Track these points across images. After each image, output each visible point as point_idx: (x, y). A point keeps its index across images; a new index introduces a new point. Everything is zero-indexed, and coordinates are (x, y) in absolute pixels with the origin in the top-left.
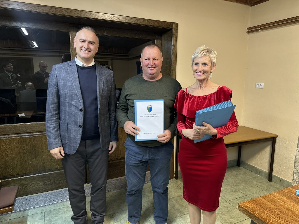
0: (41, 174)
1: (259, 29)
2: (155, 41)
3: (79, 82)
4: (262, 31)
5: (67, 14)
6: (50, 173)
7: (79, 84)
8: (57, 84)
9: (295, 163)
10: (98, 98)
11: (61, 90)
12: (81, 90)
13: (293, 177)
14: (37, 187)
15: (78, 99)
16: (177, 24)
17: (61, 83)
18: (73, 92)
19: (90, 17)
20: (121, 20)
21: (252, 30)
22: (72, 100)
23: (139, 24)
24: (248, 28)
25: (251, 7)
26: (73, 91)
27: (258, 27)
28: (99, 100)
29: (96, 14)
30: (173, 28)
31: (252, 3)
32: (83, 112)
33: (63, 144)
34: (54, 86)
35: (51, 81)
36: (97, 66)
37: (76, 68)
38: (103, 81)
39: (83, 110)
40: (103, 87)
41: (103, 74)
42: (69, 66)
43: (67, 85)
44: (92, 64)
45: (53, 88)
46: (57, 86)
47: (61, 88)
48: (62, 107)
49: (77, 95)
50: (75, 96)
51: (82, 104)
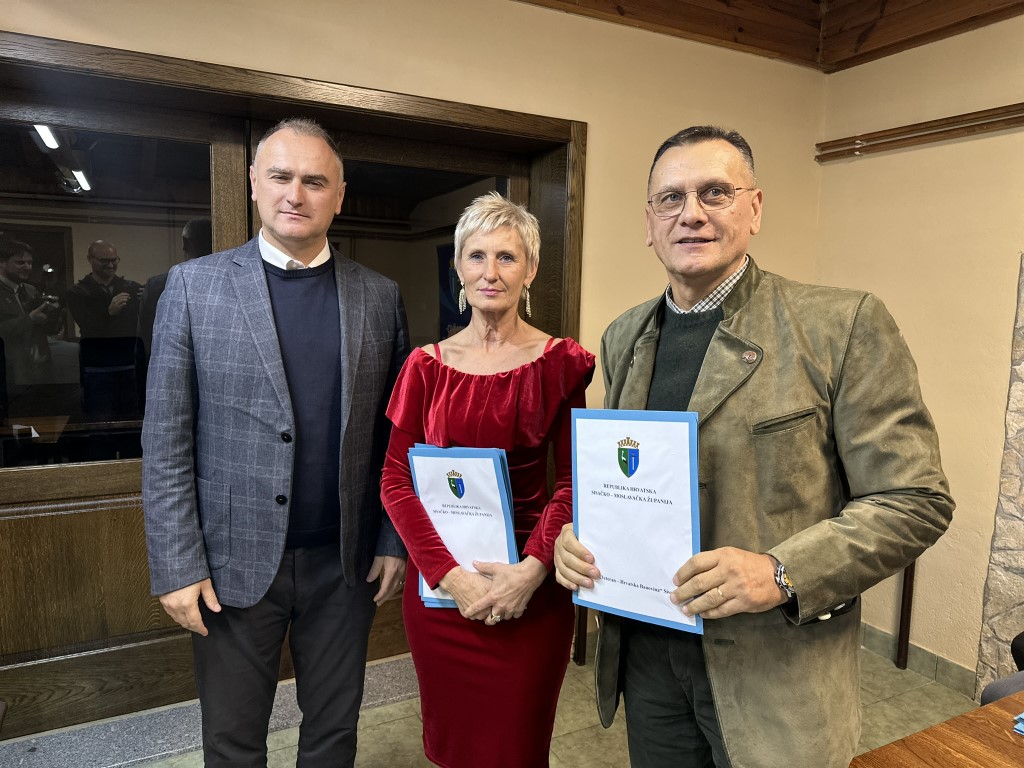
0: (93, 653)
1: (857, 150)
2: (509, 180)
3: (274, 329)
4: (866, 156)
5: (207, 83)
6: (123, 647)
7: (275, 337)
8: (191, 338)
9: (984, 604)
11: (205, 362)
12: (283, 360)
13: (981, 655)
14: (71, 699)
15: (273, 395)
16: (583, 127)
17: (205, 334)
18: (252, 370)
19: (283, 94)
20: (393, 108)
21: (832, 151)
22: (250, 397)
23: (453, 123)
24: (817, 145)
25: (827, 76)
26: (252, 363)
27: (852, 140)
28: (348, 392)
29: (308, 84)
30: (569, 141)
31: (833, 64)
32: (291, 444)
33: (211, 569)
34: (177, 348)
35: (167, 326)
36: (338, 265)
37: (263, 277)
38: (362, 319)
39: (292, 435)
40: (363, 343)
41: (363, 295)
42: (234, 267)
43: (228, 341)
44: (323, 257)
45: (175, 354)
46: (190, 344)
47: (205, 353)
48: (209, 426)
49: (267, 379)
50: (259, 384)
51: (289, 415)
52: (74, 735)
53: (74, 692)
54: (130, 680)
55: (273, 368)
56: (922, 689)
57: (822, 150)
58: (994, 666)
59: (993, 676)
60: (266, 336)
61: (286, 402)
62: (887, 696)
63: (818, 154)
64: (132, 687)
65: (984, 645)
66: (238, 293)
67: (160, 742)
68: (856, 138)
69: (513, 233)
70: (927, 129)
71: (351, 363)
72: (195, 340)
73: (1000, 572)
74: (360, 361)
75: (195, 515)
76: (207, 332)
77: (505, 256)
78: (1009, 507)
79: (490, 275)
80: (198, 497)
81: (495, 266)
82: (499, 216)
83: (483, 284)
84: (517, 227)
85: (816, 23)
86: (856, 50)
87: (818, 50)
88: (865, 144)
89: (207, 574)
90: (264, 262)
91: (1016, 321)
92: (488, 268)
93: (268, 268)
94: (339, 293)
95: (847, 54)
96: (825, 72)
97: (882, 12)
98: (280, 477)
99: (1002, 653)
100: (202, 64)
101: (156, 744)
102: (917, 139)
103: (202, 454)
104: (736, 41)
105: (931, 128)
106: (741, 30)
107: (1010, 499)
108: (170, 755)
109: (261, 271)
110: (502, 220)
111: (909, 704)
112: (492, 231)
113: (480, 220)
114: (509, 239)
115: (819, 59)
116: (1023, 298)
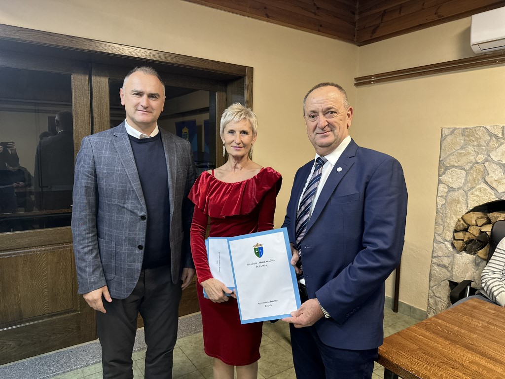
0: (15, 327)
1: (372, 81)
2: (217, 93)
3: (136, 167)
4: (376, 84)
5: (71, 46)
6: (31, 323)
7: (136, 171)
8: (95, 172)
9: (430, 281)
10: (170, 193)
11: (103, 183)
12: (140, 181)
13: (429, 304)
14: (5, 351)
15: (137, 198)
16: (252, 68)
17: (102, 170)
18: (126, 187)
19: (110, 52)
20: (163, 59)
21: (362, 81)
22: (125, 200)
23: (191, 66)
24: (355, 79)
25: (359, 47)
26: (126, 183)
27: (370, 77)
28: (173, 196)
29: (122, 47)
30: (245, 76)
31: (362, 43)
32: (145, 221)
33: (107, 281)
34: (89, 177)
35: (84, 166)
36: (163, 135)
37: (129, 142)
38: (176, 161)
39: (146, 217)
40: (177, 172)
41: (175, 149)
42: (114, 138)
43: (113, 174)
44: (155, 132)
45: (88, 180)
46: (95, 176)
47: (103, 179)
48: (104, 213)
49: (133, 191)
50: (129, 193)
51: (144, 207)
52: (6, 368)
53: (5, 348)
54: (35, 340)
55: (136, 185)
56: (405, 321)
57: (357, 81)
58: (434, 308)
59: (434, 312)
60: (132, 170)
61: (143, 201)
62: (390, 324)
63: (355, 82)
64: (35, 343)
65: (430, 299)
66: (118, 150)
67: (52, 368)
68: (372, 76)
69: (247, 122)
70: (402, 73)
71: (173, 182)
72: (97, 173)
73: (435, 267)
74: (176, 181)
75: (99, 256)
76: (103, 169)
77: (244, 132)
78: (439, 238)
79: (238, 141)
80: (99, 248)
81: (240, 138)
82: (241, 115)
83: (234, 144)
84: (249, 120)
85: (354, 24)
86: (371, 37)
87: (355, 36)
88: (376, 79)
89: (105, 283)
90: (129, 135)
91: (440, 157)
92: (237, 138)
93: (131, 138)
94: (165, 149)
95: (367, 38)
97: (382, 20)
98: (140, 237)
99: (437, 302)
100: (70, 36)
101: (50, 370)
102: (398, 77)
103: (101, 227)
104: (318, 31)
105: (404, 72)
106: (321, 26)
107: (439, 235)
108: (58, 374)
109: (128, 139)
110: (243, 116)
111: (399, 327)
112: (238, 122)
113: (233, 116)
114: (245, 125)
115: (355, 40)
116: (443, 148)
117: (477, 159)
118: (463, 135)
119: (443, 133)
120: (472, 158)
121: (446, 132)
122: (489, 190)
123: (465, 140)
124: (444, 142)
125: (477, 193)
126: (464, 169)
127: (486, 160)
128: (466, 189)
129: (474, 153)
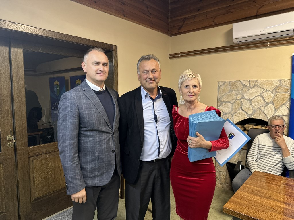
1: (179, 56)
4: (181, 58)
16: (116, 46)
17: (85, 112)
18: (101, 119)
21: (173, 56)
24: (169, 54)
27: (178, 54)
30: (113, 50)
31: (172, 35)
37: (94, 93)
42: (84, 92)
49: (105, 121)
57: (170, 56)
58: (219, 178)
63: (169, 57)
66: (90, 98)
77: (195, 86)
81: (193, 89)
83: (189, 94)
84: (197, 78)
85: (168, 24)
86: (178, 32)
87: (169, 30)
88: (181, 55)
90: (93, 90)
91: (218, 97)
95: (176, 32)
96: (170, 36)
97: (184, 23)
99: (220, 174)
104: (151, 26)
106: (152, 24)
115: (169, 33)
116: (219, 92)
117: (237, 97)
118: (229, 85)
119: (219, 84)
120: (235, 97)
121: (221, 84)
122: (244, 113)
123: (230, 88)
124: (220, 89)
125: (238, 115)
126: (231, 103)
127: (242, 98)
128: (232, 113)
129: (235, 95)
